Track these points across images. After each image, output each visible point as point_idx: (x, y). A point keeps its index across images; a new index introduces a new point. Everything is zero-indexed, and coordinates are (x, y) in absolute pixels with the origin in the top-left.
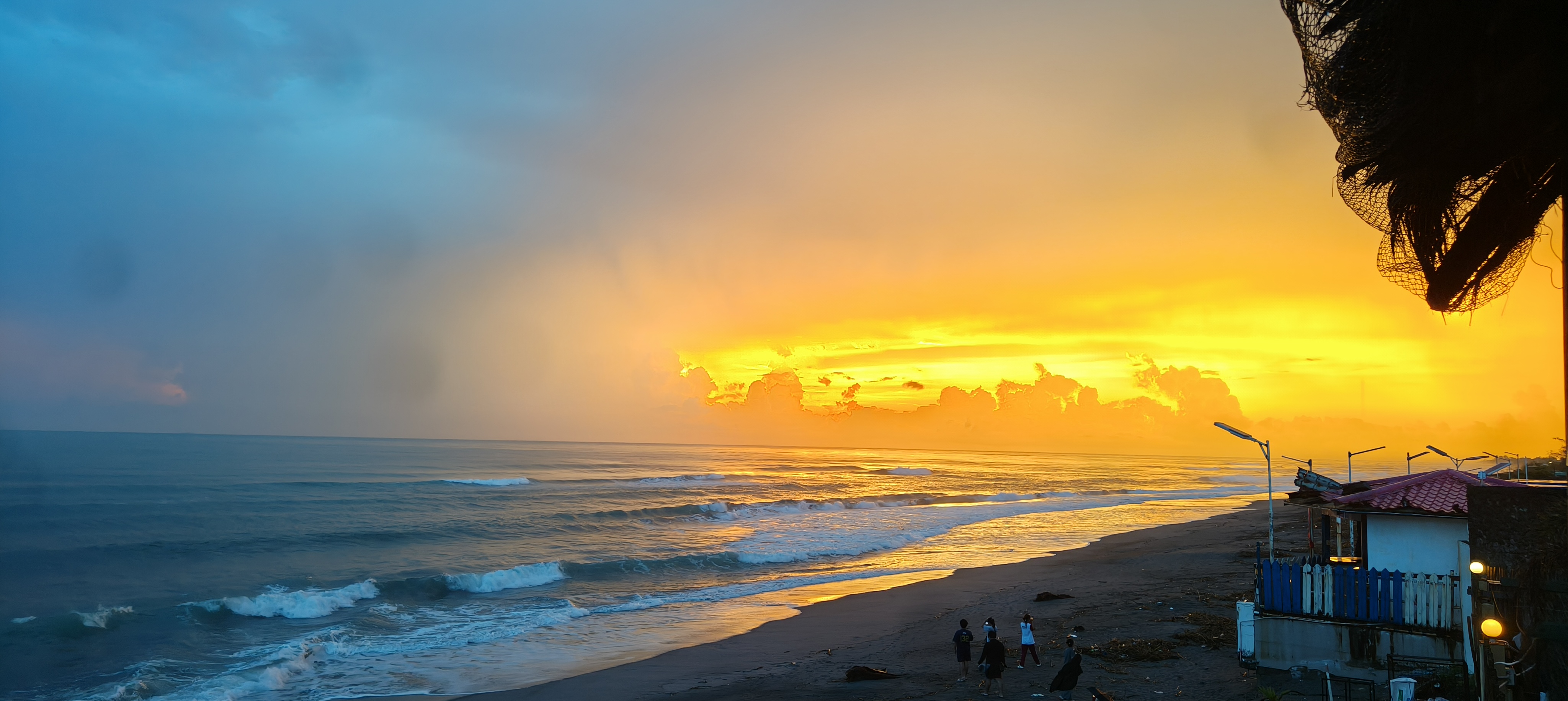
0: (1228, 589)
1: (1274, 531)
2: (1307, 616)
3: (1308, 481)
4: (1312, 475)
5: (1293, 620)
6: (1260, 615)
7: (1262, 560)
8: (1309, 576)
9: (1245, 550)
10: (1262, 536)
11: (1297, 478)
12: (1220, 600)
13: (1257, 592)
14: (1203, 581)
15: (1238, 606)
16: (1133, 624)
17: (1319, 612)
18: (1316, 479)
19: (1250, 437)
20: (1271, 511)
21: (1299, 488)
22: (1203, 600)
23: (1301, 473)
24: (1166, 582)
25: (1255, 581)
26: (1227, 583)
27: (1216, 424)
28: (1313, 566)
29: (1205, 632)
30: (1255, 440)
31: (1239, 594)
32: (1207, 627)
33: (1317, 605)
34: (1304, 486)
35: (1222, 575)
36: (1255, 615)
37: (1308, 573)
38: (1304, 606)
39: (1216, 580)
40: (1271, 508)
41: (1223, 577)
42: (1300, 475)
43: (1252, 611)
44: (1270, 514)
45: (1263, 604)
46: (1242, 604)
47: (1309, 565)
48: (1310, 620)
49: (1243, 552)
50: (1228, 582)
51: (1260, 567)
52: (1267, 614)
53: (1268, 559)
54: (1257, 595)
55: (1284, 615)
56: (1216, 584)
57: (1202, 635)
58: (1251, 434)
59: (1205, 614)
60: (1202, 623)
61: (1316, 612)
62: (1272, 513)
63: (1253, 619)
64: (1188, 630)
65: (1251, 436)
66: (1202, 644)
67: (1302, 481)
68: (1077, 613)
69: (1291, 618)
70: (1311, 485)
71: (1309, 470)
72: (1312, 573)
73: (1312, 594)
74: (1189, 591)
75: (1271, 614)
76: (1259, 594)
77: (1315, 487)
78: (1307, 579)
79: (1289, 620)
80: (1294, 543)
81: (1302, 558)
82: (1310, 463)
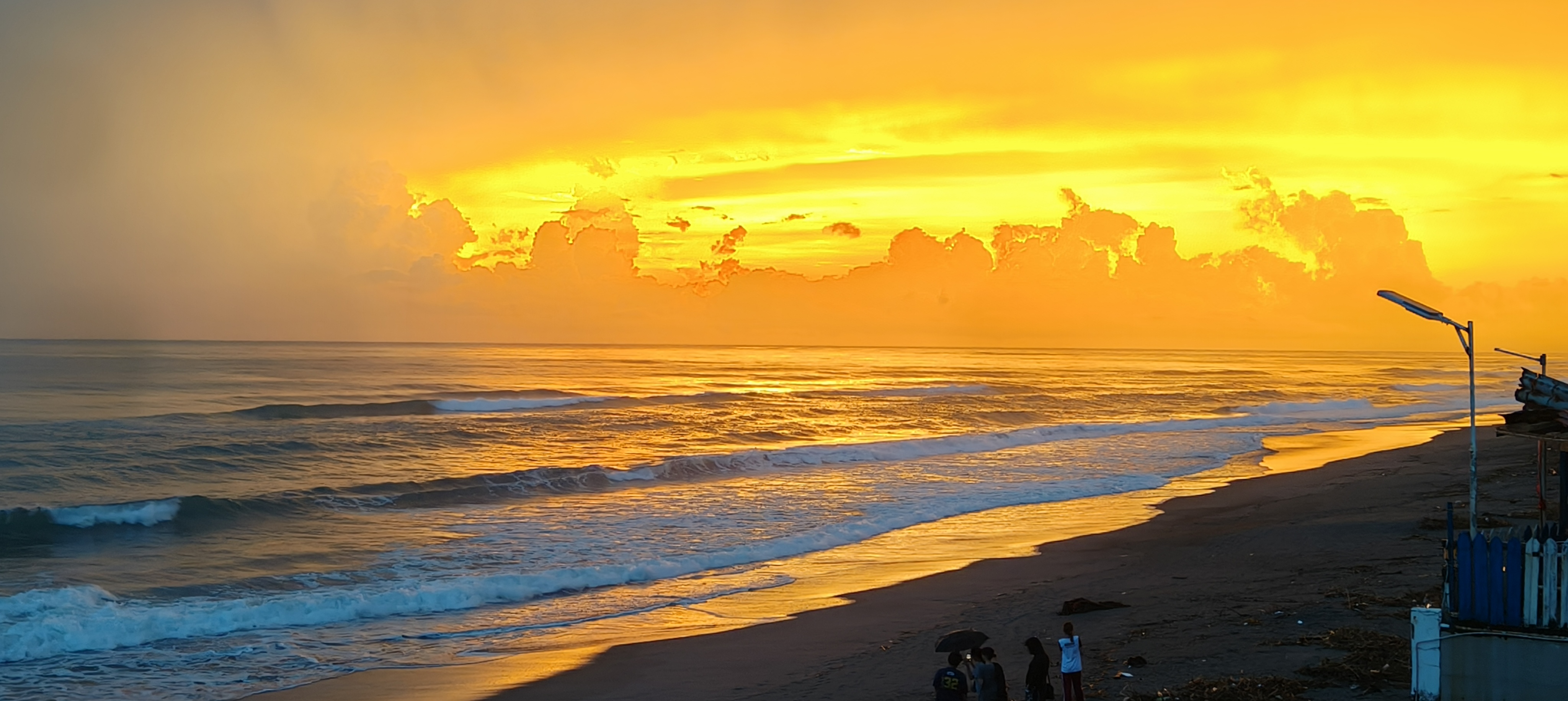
0: (1398, 586)
1: (1478, 480)
2: (1531, 629)
3: (1538, 393)
4: (1545, 381)
5: (1506, 637)
6: (1450, 630)
7: (1456, 533)
8: (1536, 560)
9: (1431, 515)
10: (1461, 492)
11: (1520, 388)
12: (1385, 605)
13: (1447, 591)
14: (1356, 573)
15: (1413, 615)
16: (1231, 651)
17: (1552, 622)
18: (1551, 388)
19: (1440, 316)
20: (1474, 446)
21: (1523, 404)
22: (1356, 607)
23: (1527, 377)
24: (1291, 576)
25: (1444, 571)
26: (1399, 575)
27: (1381, 293)
28: (1542, 542)
29: (1357, 663)
30: (1448, 322)
31: (1418, 594)
32: (1361, 652)
33: (1548, 609)
34: (1532, 401)
35: (1388, 562)
36: (1442, 629)
37: (1535, 554)
38: (1526, 612)
39: (1380, 570)
40: (1473, 441)
41: (1389, 564)
42: (1526, 382)
43: (1437, 622)
44: (1472, 452)
45: (1457, 611)
46: (1420, 612)
47: (1536, 541)
48: (1535, 636)
49: (1427, 519)
50: (1400, 573)
51: (1452, 546)
52: (1464, 628)
53: (1466, 530)
54: (1446, 594)
55: (1491, 630)
56: (1380, 576)
57: (1352, 667)
58: (1441, 311)
59: (1358, 630)
60: (1352, 647)
61: (1546, 621)
62: (1475, 451)
63: (1438, 637)
64: (1328, 660)
65: (1442, 314)
66: (1351, 683)
67: (1528, 394)
68: (1133, 633)
69: (1504, 633)
70: (1543, 400)
71: (1541, 373)
72: (1541, 554)
73: (1540, 591)
74: (1331, 591)
75: (1469, 628)
76: (1450, 593)
77: (1550, 402)
78: (1532, 567)
79: (1500, 636)
80: (1515, 502)
81: (1525, 528)
82: (1542, 360)
